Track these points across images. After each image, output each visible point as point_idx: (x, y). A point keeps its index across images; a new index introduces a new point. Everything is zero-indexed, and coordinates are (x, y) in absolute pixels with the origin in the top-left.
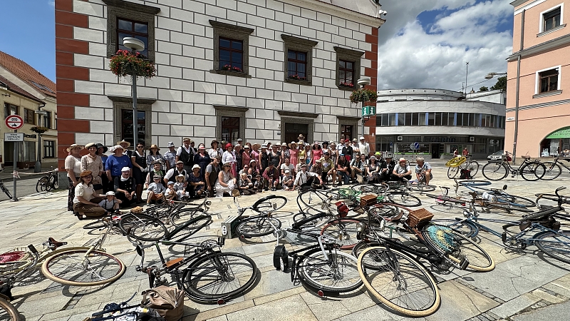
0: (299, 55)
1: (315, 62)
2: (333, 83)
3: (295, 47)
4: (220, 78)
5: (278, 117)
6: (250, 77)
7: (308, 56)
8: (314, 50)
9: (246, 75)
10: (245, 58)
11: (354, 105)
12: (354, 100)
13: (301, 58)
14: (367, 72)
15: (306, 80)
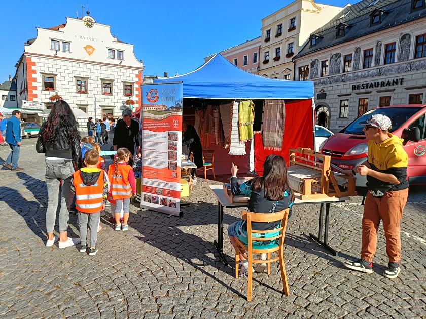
1: (114, 87)
2: (122, 94)
3: (106, 82)
4: (78, 95)
6: (89, 94)
7: (111, 85)
8: (113, 83)
14: (137, 89)
15: (110, 93)
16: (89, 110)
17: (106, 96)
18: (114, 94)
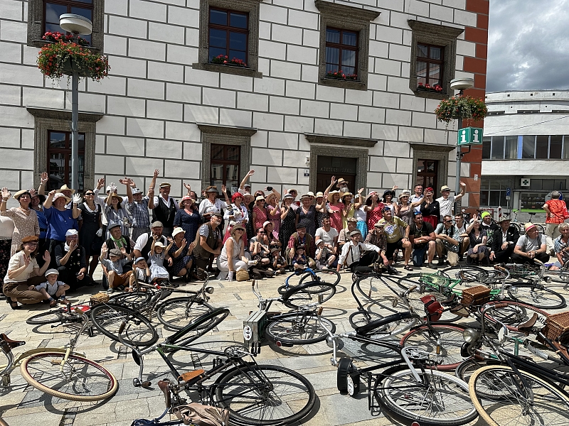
0: (345, 36)
1: (374, 49)
2: (404, 86)
3: (339, 22)
4: (209, 77)
5: (306, 146)
6: (260, 76)
7: (362, 37)
8: (372, 27)
9: (253, 72)
10: (251, 41)
11: (442, 124)
12: (444, 115)
13: (348, 40)
14: (470, 64)
15: (356, 80)
16: (257, 156)
17: (334, 93)
18: (372, 81)
